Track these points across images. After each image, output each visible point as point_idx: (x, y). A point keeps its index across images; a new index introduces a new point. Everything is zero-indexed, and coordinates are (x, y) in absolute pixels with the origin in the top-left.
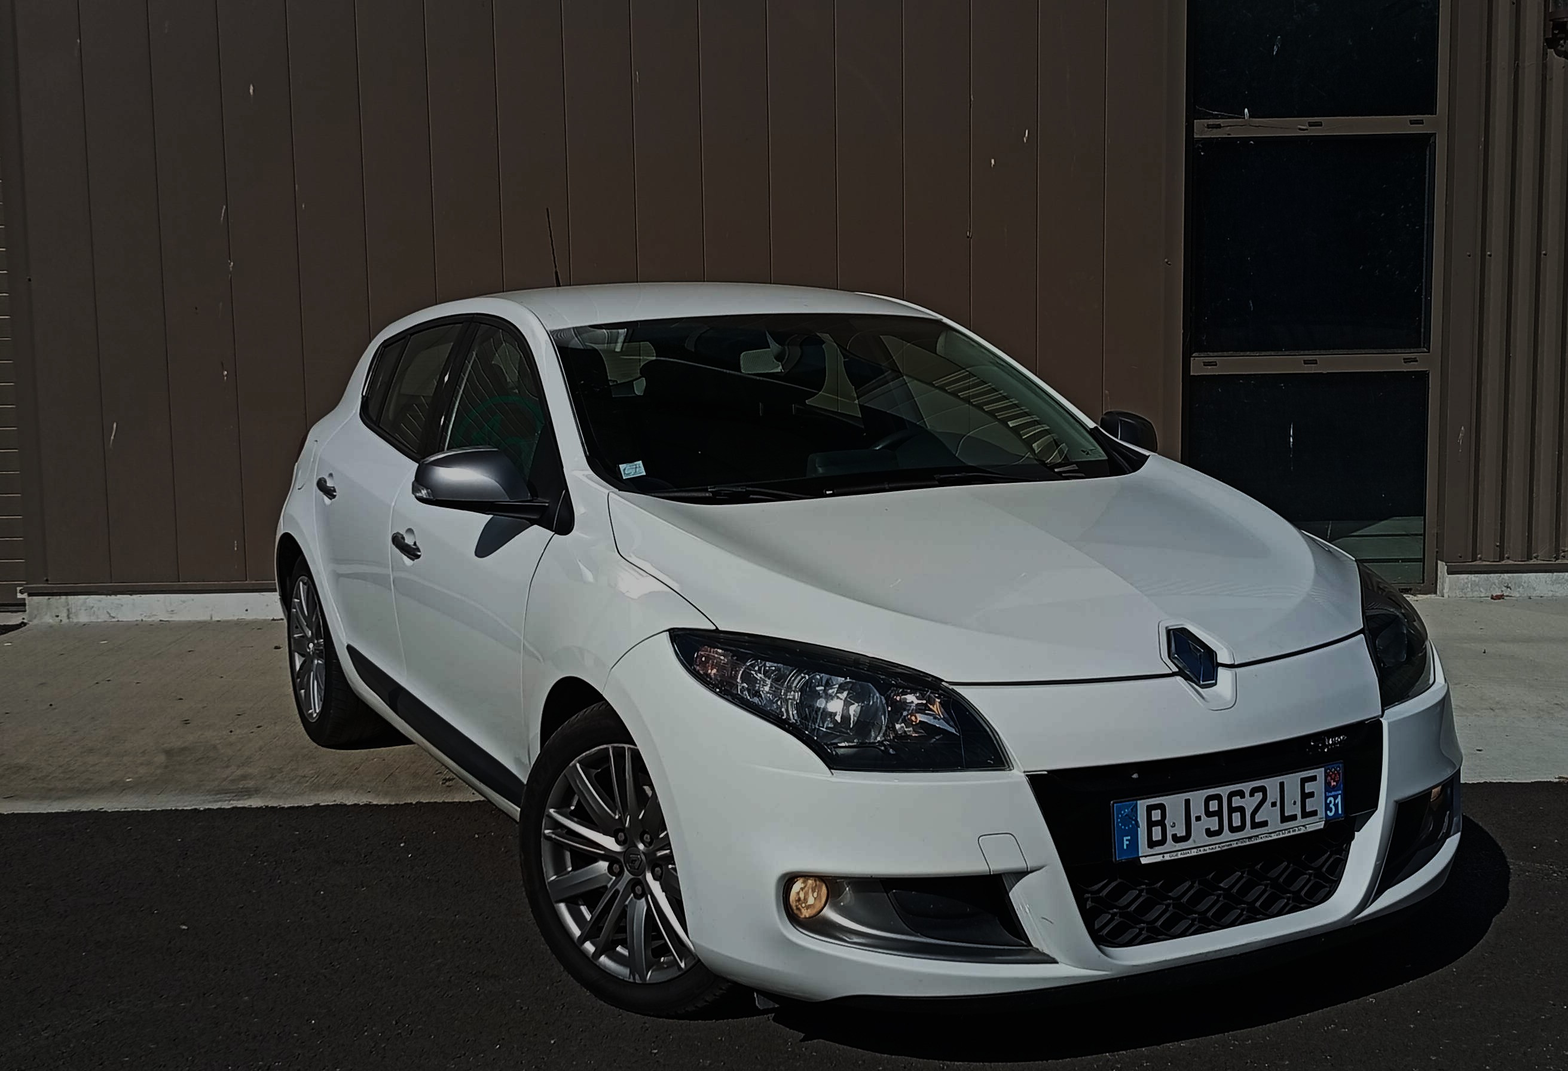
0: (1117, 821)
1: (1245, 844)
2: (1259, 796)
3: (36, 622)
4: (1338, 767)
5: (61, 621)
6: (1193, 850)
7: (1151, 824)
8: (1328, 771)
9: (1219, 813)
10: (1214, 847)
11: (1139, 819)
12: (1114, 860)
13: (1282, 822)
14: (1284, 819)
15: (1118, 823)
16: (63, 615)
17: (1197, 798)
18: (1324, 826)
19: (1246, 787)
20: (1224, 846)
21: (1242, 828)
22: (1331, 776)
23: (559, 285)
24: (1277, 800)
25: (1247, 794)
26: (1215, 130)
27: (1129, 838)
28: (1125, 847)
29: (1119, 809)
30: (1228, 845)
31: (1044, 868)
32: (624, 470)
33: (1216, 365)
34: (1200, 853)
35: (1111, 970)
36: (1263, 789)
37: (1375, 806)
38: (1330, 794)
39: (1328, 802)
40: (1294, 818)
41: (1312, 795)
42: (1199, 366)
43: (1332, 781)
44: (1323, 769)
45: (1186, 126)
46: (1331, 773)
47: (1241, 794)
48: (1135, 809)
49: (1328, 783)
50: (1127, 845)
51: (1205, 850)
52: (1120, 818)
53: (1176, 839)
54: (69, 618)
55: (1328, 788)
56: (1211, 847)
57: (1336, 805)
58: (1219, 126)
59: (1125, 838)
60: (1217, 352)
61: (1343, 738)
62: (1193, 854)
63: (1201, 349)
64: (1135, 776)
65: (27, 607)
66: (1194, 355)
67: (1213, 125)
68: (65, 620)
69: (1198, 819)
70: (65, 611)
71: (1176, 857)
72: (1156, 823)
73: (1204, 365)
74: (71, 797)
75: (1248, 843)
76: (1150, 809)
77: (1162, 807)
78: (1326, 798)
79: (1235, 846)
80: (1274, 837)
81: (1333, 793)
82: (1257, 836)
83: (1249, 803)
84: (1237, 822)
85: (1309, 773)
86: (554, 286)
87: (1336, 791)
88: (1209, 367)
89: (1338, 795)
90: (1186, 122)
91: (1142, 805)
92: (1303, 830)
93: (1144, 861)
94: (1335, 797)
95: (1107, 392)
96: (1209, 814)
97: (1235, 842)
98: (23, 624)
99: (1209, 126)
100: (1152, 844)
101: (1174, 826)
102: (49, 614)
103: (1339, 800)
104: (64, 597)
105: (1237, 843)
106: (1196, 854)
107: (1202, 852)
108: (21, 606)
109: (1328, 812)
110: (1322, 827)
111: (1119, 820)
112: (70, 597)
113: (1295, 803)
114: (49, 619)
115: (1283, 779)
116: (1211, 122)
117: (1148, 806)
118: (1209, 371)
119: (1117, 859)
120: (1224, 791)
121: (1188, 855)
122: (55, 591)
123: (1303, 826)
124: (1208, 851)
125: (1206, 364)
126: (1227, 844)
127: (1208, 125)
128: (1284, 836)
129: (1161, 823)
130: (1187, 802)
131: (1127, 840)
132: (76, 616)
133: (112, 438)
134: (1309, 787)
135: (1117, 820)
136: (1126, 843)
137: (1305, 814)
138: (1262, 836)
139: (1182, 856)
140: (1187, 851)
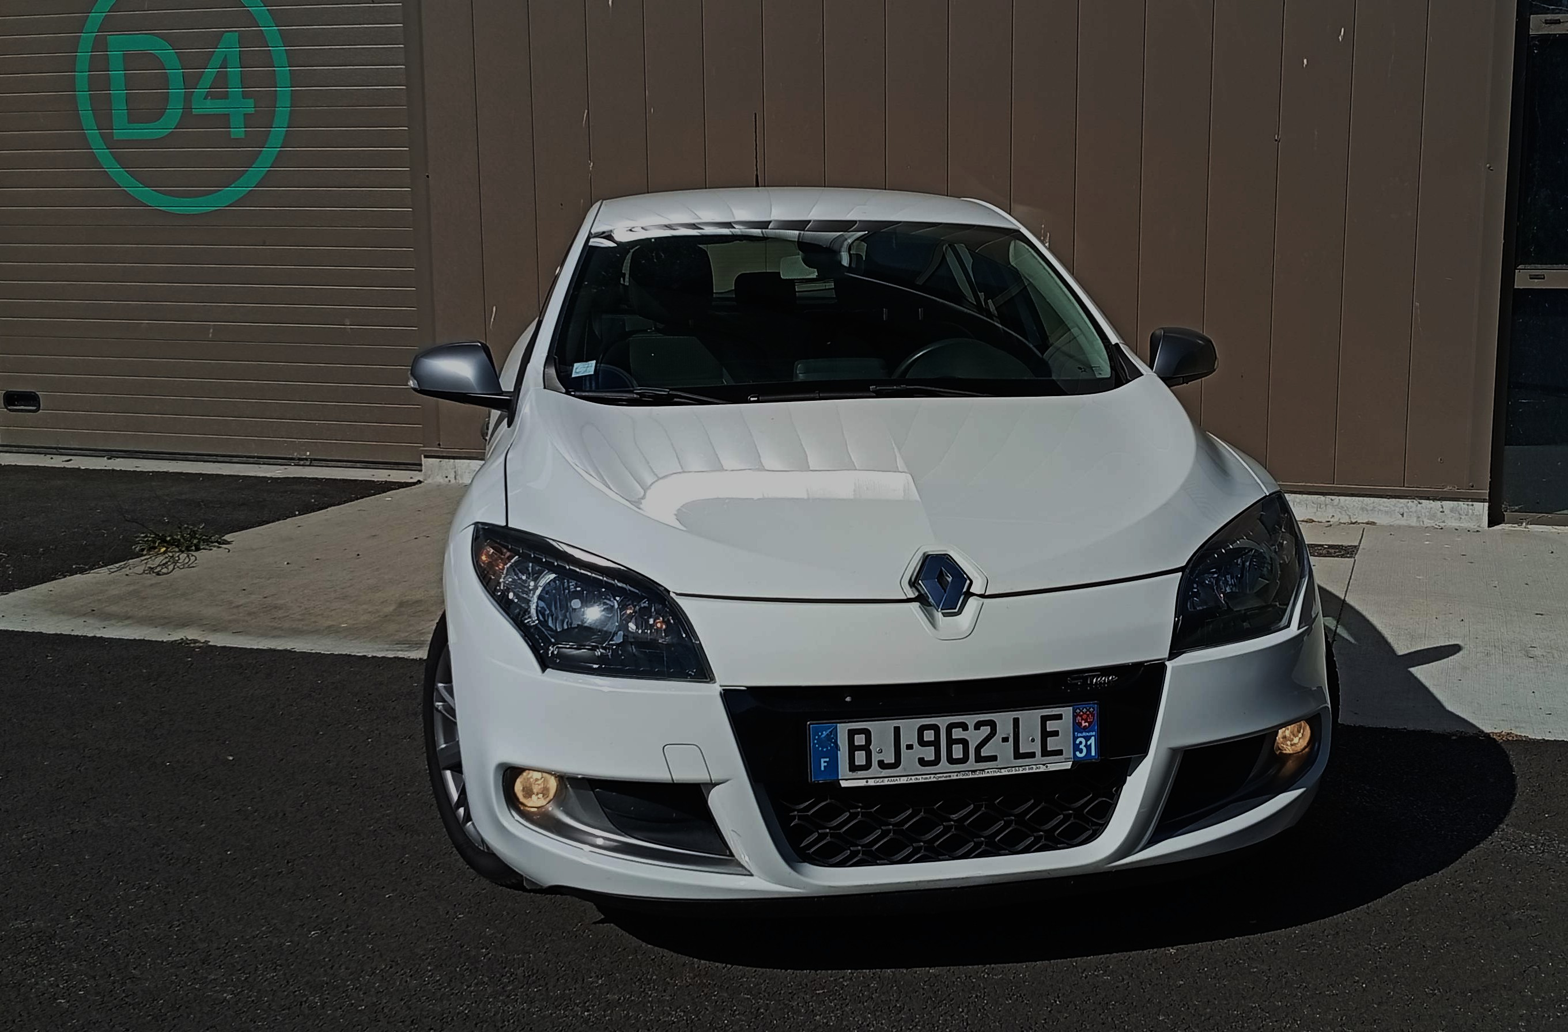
0: (813, 743)
1: (967, 777)
2: (986, 730)
3: (429, 481)
4: (1093, 707)
5: (450, 481)
6: (902, 778)
7: (853, 749)
8: (1078, 711)
9: (936, 744)
10: (928, 776)
11: (839, 743)
12: (809, 781)
13: (1015, 758)
14: (1018, 755)
15: (814, 744)
16: (452, 476)
17: (910, 727)
18: (1072, 766)
19: (971, 720)
20: (940, 777)
21: (965, 759)
22: (1081, 716)
23: (757, 186)
24: (1009, 735)
25: (971, 727)
26: (1553, 26)
27: (827, 760)
28: (823, 769)
29: (817, 731)
30: (946, 777)
31: (729, 782)
32: (576, 369)
33: (1544, 278)
34: (911, 782)
35: (804, 888)
36: (992, 724)
37: (1145, 752)
38: (1079, 735)
39: (1077, 742)
40: (1032, 755)
41: (1055, 733)
42: (1524, 279)
43: (1083, 722)
44: (1071, 708)
45: (1517, 22)
46: (1081, 713)
47: (964, 726)
48: (835, 732)
49: (1077, 723)
50: (825, 766)
51: (917, 779)
52: (817, 740)
53: (882, 765)
54: (455, 479)
55: (1077, 727)
56: (924, 777)
57: (1088, 747)
58: (1558, 22)
59: (823, 760)
60: (1546, 264)
61: (1112, 678)
62: (902, 782)
63: (1527, 260)
64: (848, 699)
65: (423, 467)
66: (1520, 267)
67: (1550, 20)
68: (453, 481)
69: (910, 747)
70: (453, 473)
71: (882, 784)
72: (860, 748)
73: (1531, 278)
74: (284, 637)
75: (971, 776)
76: (852, 733)
77: (867, 733)
78: (1075, 738)
79: (955, 778)
80: (1004, 772)
81: (1084, 734)
82: (983, 770)
83: (974, 738)
84: (958, 752)
85: (1052, 711)
86: (753, 187)
87: (1089, 732)
88: (1536, 280)
89: (1091, 736)
90: (1516, 18)
91: (843, 729)
92: (1043, 769)
93: (844, 784)
94: (1087, 738)
95: (1418, 304)
96: (922, 743)
97: (956, 774)
98: (419, 482)
99: (1547, 22)
100: (853, 768)
101: (881, 751)
102: (440, 475)
103: (1092, 741)
104: (452, 460)
105: (957, 776)
106: (905, 782)
107: (914, 781)
108: (417, 466)
109: (1078, 753)
110: (1069, 767)
111: (816, 741)
112: (456, 461)
113: (1033, 740)
114: (440, 479)
115: (1017, 714)
116: (1549, 17)
117: (849, 731)
118: (1536, 284)
119: (813, 780)
120: (942, 722)
121: (896, 782)
122: (445, 455)
123: (1044, 765)
124: (921, 781)
125: (1532, 277)
126: (945, 775)
127: (1546, 20)
128: (1017, 772)
129: (866, 748)
130: (897, 730)
131: (825, 762)
132: (462, 477)
133: (492, 320)
134: (1051, 726)
135: (814, 741)
136: (823, 765)
137: (1045, 753)
138: (990, 771)
139: (889, 783)
140: (895, 778)
